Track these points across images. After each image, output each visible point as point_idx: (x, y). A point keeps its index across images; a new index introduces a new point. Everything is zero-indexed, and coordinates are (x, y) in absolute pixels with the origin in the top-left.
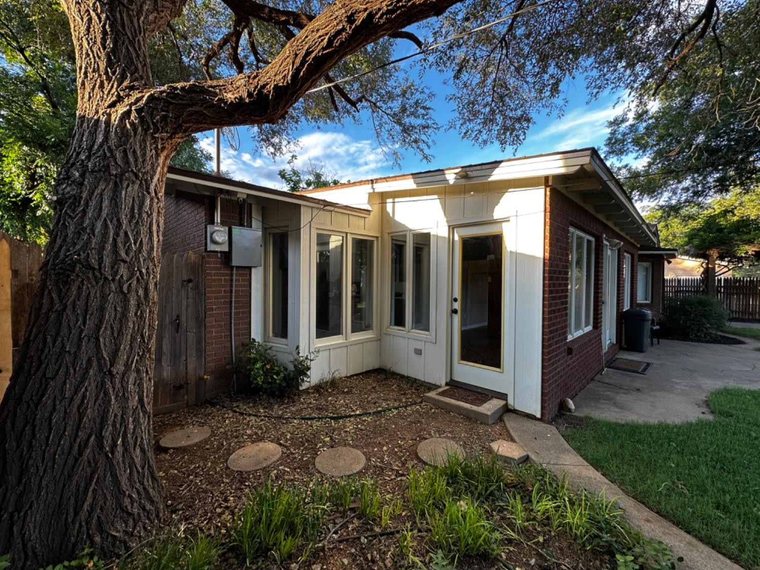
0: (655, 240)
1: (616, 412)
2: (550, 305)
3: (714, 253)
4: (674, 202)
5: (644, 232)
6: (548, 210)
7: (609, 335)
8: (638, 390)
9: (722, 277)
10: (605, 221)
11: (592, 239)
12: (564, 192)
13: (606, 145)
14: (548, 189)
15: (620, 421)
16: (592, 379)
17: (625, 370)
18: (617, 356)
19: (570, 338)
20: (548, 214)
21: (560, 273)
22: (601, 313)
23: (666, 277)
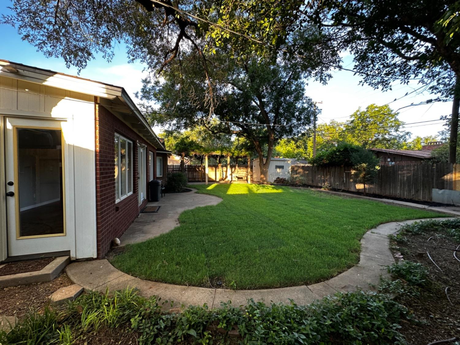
0: (163, 147)
1: (143, 236)
2: (101, 183)
3: (183, 154)
4: (170, 129)
5: (157, 142)
6: (98, 119)
7: (142, 195)
8: (154, 221)
9: (187, 164)
10: (138, 133)
11: (131, 142)
12: (110, 110)
13: (141, 92)
14: (97, 106)
15: (143, 241)
16: (133, 222)
17: (149, 212)
18: (147, 206)
19: (117, 201)
20: (97, 122)
21: (109, 161)
22: (138, 184)
23: (168, 164)
